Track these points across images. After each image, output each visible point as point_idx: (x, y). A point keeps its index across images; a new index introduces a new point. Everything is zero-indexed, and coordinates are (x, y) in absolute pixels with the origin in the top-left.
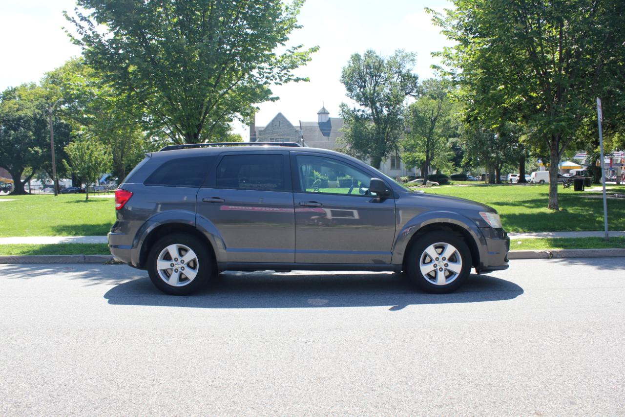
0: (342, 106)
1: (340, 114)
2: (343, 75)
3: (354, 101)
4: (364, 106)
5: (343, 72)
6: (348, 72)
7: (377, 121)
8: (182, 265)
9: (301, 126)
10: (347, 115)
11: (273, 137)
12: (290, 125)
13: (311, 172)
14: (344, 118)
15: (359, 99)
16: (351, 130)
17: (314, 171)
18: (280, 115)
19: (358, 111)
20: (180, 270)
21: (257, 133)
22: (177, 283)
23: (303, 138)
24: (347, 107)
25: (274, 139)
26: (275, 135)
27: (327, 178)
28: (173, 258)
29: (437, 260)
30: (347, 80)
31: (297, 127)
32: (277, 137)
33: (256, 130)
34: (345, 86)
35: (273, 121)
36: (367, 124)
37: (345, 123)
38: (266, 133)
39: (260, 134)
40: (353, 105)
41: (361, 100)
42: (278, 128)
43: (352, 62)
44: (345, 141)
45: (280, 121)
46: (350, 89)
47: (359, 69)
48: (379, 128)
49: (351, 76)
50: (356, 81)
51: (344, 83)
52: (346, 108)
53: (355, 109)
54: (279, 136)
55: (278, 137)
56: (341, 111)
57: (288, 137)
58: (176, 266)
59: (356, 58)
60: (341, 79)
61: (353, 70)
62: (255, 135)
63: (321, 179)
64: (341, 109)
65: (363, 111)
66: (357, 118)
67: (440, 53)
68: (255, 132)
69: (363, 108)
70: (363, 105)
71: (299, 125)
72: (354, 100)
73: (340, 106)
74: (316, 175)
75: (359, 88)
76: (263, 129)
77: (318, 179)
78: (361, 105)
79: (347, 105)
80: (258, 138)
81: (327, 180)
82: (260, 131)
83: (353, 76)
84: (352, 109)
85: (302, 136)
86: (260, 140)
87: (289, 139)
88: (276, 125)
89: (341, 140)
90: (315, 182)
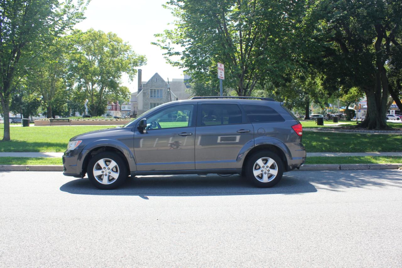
9: (168, 82)
12: (163, 81)
16: (195, 85)
18: (157, 74)
23: (169, 89)
25: (152, 90)
26: (153, 87)
27: (186, 115)
31: (167, 82)
32: (154, 89)
33: (142, 84)
35: (152, 78)
38: (148, 86)
39: (144, 86)
42: (155, 83)
45: (156, 78)
55: (155, 89)
57: (162, 88)
62: (141, 87)
68: (141, 85)
71: (167, 81)
74: (180, 113)
76: (145, 83)
80: (143, 89)
81: (186, 116)
85: (169, 88)
86: (143, 91)
87: (162, 90)
88: (154, 81)
89: (189, 91)
90: (178, 117)
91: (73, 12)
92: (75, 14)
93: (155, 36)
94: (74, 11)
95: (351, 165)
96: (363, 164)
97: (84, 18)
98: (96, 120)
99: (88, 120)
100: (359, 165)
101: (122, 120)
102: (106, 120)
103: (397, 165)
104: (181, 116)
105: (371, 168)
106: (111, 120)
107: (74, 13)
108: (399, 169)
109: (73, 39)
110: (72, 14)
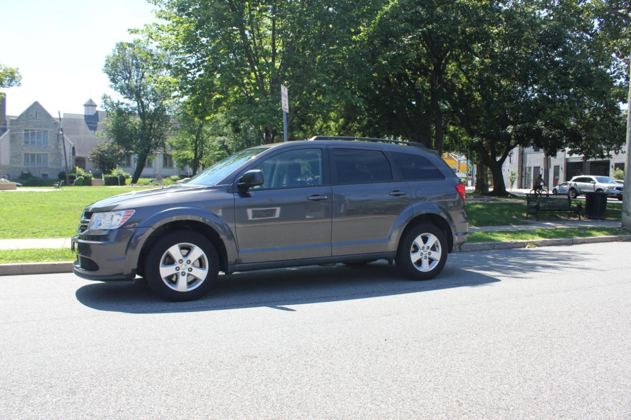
0: (105, 98)
1: (102, 107)
2: (107, 64)
4: (128, 99)
5: (106, 61)
6: (112, 61)
7: (143, 115)
10: (110, 108)
11: (26, 129)
12: (48, 116)
13: (73, 169)
14: (107, 111)
15: (122, 90)
16: (113, 124)
17: (77, 168)
18: (36, 105)
19: (122, 104)
21: (8, 123)
23: (62, 131)
25: (28, 130)
26: (30, 126)
27: (90, 175)
30: (111, 70)
31: (56, 118)
32: (32, 129)
33: (7, 120)
34: (108, 76)
35: (28, 110)
36: (131, 119)
37: (107, 116)
38: (20, 123)
39: (11, 124)
40: (117, 97)
41: (125, 93)
42: (34, 118)
43: (117, 51)
44: (105, 136)
45: (36, 110)
46: (114, 80)
47: (123, 58)
48: (144, 123)
49: (114, 66)
50: (121, 72)
51: (108, 73)
52: (108, 100)
53: (119, 101)
54: (34, 127)
55: (34, 129)
56: (103, 103)
57: (47, 129)
59: (121, 47)
60: (104, 68)
61: (117, 60)
62: (5, 124)
63: (83, 176)
64: (103, 101)
65: (127, 105)
66: (120, 112)
67: (138, 31)
68: (6, 121)
69: (127, 101)
70: (126, 98)
71: (59, 117)
72: (119, 93)
73: (102, 98)
74: (79, 172)
75: (123, 80)
76: (14, 119)
77: (81, 175)
78: (124, 98)
79: (110, 98)
80: (9, 128)
81: (91, 177)
82: (12, 121)
83: (117, 66)
84: (116, 101)
85: (62, 129)
86: (11, 131)
87: (47, 131)
88: (31, 115)
89: (102, 135)
90: (77, 179)
93: (130, 32)
95: (474, 244)
96: (486, 243)
100: (482, 245)
103: (524, 243)
104: (82, 177)
105: (495, 248)
108: (526, 247)
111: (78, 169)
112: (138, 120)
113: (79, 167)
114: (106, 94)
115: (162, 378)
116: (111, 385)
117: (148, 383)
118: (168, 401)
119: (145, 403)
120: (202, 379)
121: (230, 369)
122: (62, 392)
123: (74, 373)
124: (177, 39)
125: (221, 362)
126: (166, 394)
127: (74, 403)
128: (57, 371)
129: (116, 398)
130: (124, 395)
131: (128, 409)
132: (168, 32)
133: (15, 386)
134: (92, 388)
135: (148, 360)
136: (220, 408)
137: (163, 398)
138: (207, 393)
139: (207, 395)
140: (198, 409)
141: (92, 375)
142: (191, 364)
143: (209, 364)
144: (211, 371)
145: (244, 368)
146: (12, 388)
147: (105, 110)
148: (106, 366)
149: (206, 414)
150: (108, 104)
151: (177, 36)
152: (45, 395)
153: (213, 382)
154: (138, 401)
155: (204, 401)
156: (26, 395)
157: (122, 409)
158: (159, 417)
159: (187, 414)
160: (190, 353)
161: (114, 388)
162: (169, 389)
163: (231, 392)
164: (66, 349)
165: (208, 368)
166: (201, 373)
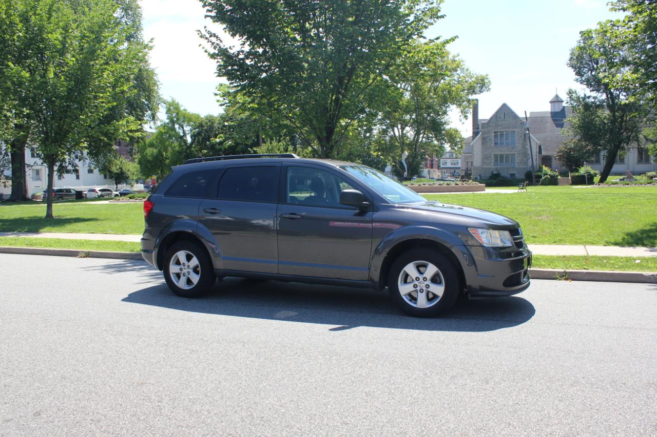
0: (570, 93)
1: (567, 103)
2: (571, 58)
3: (585, 86)
4: (595, 92)
5: (571, 54)
6: (577, 53)
7: (612, 107)
8: (189, 270)
10: (576, 103)
11: (496, 130)
12: (515, 116)
13: (540, 168)
14: (572, 107)
15: (589, 84)
16: (579, 120)
17: (544, 166)
18: (504, 106)
19: (589, 97)
20: (187, 274)
21: (480, 127)
22: (185, 286)
23: (528, 131)
24: (576, 94)
25: (497, 132)
26: (499, 127)
27: (557, 173)
28: (182, 263)
29: (417, 281)
30: (576, 63)
31: (523, 118)
32: (501, 130)
33: (479, 123)
34: (573, 70)
35: (497, 112)
36: (599, 112)
37: (573, 112)
38: (490, 126)
39: (483, 127)
40: (583, 90)
41: (591, 86)
42: (502, 120)
43: (582, 42)
44: (571, 133)
45: (505, 111)
46: (579, 73)
48: (614, 116)
49: (580, 58)
50: (586, 63)
51: (572, 67)
52: (574, 95)
53: (585, 95)
54: (503, 128)
55: (503, 130)
56: (569, 99)
57: (514, 130)
58: (184, 271)
59: (586, 36)
60: (569, 62)
62: (478, 128)
63: (550, 175)
64: (568, 97)
65: (595, 98)
66: (587, 107)
68: (478, 125)
69: (594, 94)
70: (593, 90)
71: (525, 116)
73: (568, 94)
74: (545, 171)
75: (590, 72)
76: (486, 122)
77: (547, 174)
78: (591, 91)
79: (575, 92)
80: (481, 131)
81: (557, 176)
82: (483, 124)
83: (583, 58)
84: (582, 95)
85: (528, 129)
86: (482, 134)
88: (500, 118)
89: (568, 132)
90: (543, 178)
91: (424, 9)
92: (428, 10)
94: (427, 7)
97: (442, 17)
98: (425, 185)
99: (412, 184)
101: (465, 185)
102: (440, 185)
104: (548, 176)
106: (448, 184)
107: (426, 10)
109: (433, 51)
110: (423, 12)
111: (545, 168)
112: (607, 112)
113: (546, 166)
114: (571, 88)
115: (561, 386)
116: (517, 382)
117: (548, 388)
118: (560, 406)
119: (539, 403)
120: (598, 394)
121: (630, 392)
122: (479, 380)
123: (491, 367)
124: (635, 31)
125: (624, 384)
126: (560, 400)
127: (485, 389)
128: (480, 363)
129: (518, 393)
130: (524, 392)
131: (524, 404)
132: (624, 26)
133: (448, 368)
134: (502, 382)
135: (555, 368)
136: (604, 423)
137: (556, 402)
138: (597, 408)
139: (597, 409)
140: (583, 419)
141: (505, 371)
142: (593, 380)
143: (611, 383)
144: (610, 389)
145: (645, 394)
146: (446, 369)
147: (571, 105)
148: (518, 366)
149: (588, 425)
150: (573, 100)
151: (634, 29)
152: (467, 379)
153: (607, 399)
154: (534, 400)
155: (591, 413)
156: (454, 376)
157: (519, 403)
158: (547, 416)
159: (572, 420)
160: (596, 369)
161: (519, 385)
162: (564, 396)
163: (621, 412)
164: (491, 346)
165: (608, 386)
166: (599, 390)
